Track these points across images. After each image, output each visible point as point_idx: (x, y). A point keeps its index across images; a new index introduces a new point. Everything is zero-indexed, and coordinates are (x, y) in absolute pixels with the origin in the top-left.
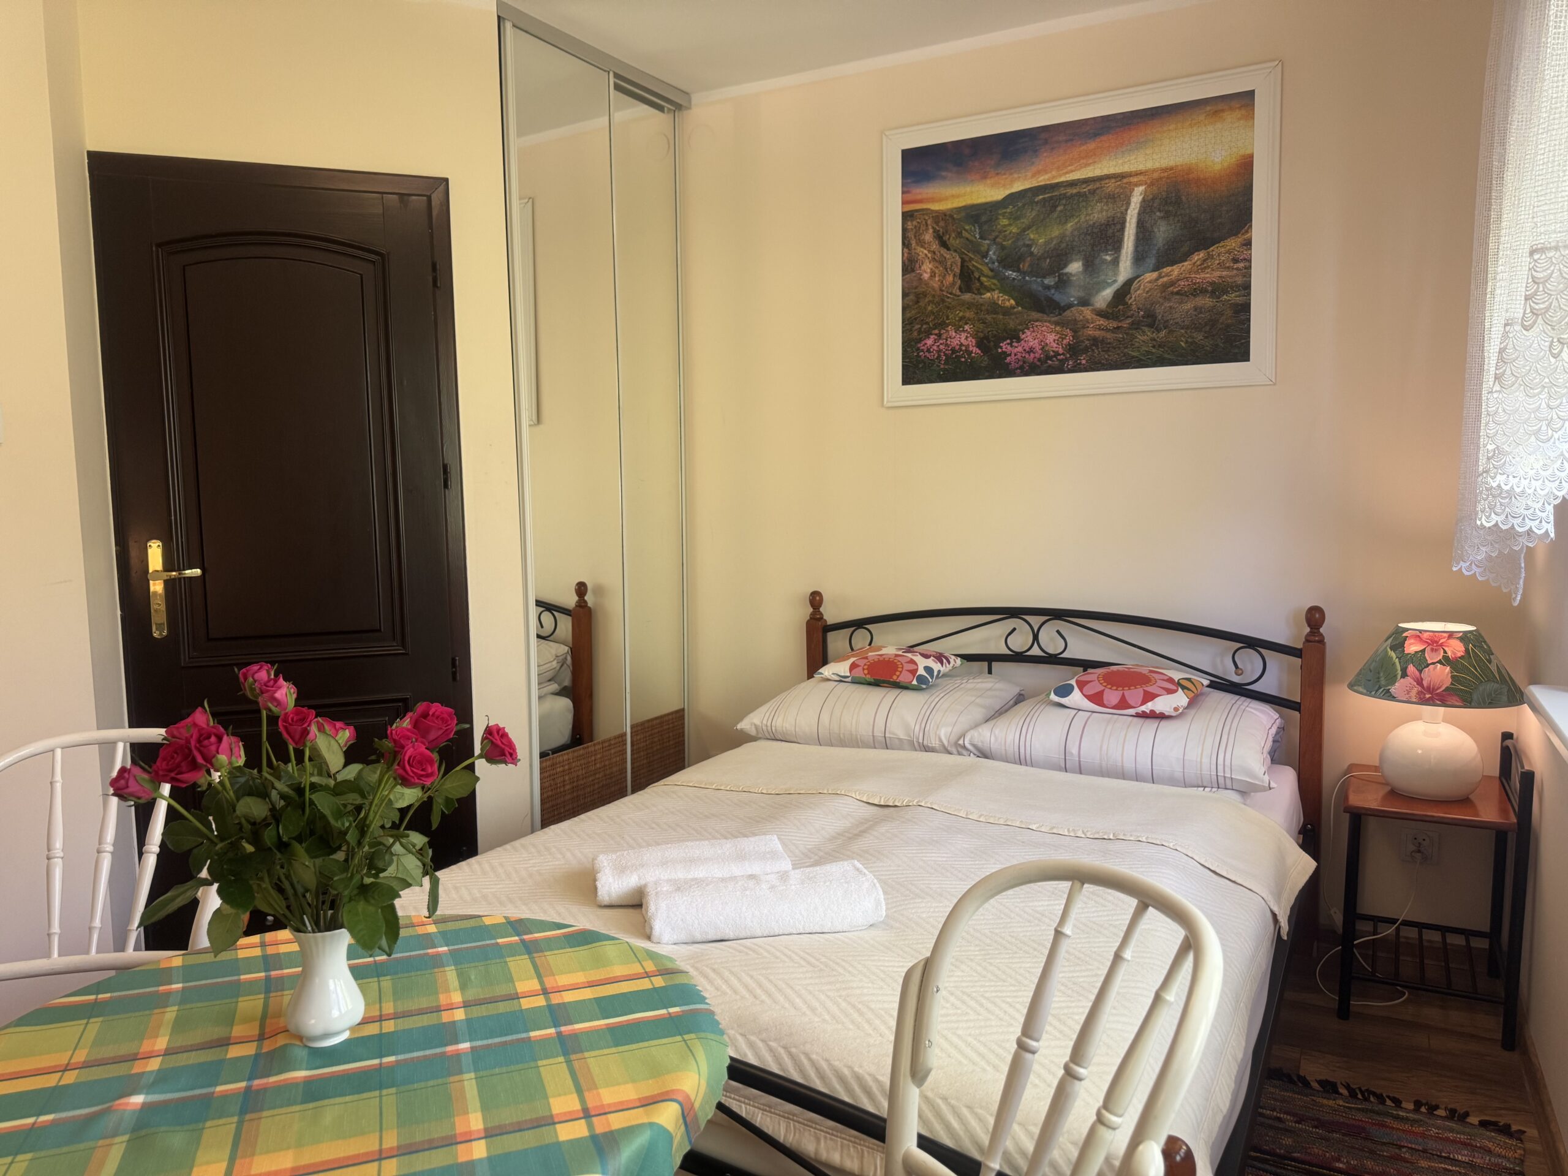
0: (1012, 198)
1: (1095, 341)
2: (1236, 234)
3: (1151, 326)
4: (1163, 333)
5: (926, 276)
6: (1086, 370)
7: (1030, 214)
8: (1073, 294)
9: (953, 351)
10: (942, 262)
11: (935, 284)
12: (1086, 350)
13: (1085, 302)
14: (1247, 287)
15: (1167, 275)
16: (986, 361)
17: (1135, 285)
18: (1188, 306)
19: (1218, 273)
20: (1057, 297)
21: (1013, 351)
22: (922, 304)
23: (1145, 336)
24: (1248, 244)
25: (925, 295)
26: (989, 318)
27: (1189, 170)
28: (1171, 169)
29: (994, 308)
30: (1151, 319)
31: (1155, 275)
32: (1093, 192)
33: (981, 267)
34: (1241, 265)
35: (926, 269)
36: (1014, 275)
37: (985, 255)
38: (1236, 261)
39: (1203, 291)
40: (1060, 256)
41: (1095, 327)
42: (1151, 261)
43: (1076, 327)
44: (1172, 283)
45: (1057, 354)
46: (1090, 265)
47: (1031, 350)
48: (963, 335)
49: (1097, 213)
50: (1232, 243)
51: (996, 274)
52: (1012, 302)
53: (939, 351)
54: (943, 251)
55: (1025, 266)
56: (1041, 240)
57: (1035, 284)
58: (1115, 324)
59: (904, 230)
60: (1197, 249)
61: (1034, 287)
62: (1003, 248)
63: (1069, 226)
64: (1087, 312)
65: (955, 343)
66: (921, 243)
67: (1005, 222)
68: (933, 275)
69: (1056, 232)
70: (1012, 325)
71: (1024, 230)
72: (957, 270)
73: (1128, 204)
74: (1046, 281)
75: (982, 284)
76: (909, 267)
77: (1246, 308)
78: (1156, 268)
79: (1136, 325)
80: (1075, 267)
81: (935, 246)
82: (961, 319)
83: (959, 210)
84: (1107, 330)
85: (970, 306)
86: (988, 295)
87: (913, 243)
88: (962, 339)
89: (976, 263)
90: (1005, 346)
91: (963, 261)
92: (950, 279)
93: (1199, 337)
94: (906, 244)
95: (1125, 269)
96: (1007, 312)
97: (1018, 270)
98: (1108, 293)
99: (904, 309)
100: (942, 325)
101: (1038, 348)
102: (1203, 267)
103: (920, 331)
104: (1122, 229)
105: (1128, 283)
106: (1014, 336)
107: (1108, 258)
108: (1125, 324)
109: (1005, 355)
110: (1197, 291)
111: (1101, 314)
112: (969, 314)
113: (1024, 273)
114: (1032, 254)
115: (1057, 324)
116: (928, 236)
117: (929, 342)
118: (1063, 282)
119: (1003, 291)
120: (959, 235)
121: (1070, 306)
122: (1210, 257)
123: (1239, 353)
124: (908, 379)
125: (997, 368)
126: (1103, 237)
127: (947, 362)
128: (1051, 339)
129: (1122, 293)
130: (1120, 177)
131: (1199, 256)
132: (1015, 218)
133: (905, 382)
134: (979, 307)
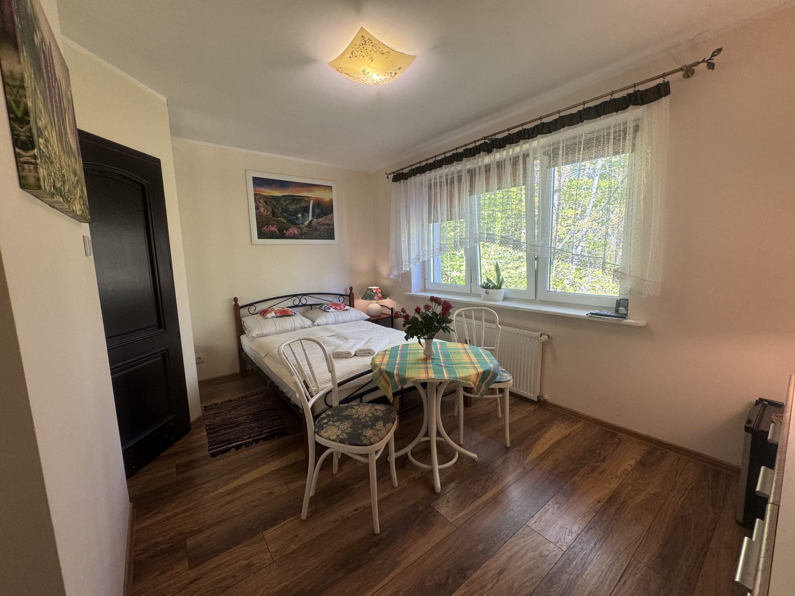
0: (283, 196)
1: (305, 232)
2: (331, 214)
4: (319, 232)
5: (262, 211)
6: (304, 239)
7: (288, 201)
8: (300, 222)
9: (271, 231)
10: (266, 208)
11: (265, 213)
12: (303, 235)
13: (302, 224)
14: (333, 225)
15: (319, 220)
16: (280, 235)
18: (323, 227)
19: (328, 222)
20: (296, 221)
21: (287, 233)
22: (262, 218)
23: (315, 233)
24: (333, 216)
25: (262, 216)
26: (280, 224)
27: (322, 199)
28: (318, 198)
29: (281, 222)
30: (316, 230)
32: (302, 199)
33: (278, 212)
34: (332, 221)
35: (262, 209)
37: (278, 209)
38: (331, 219)
40: (296, 213)
41: (305, 229)
42: (315, 217)
43: (301, 229)
44: (320, 222)
45: (297, 235)
46: (303, 215)
47: (291, 233)
49: (304, 204)
50: (330, 216)
51: (281, 214)
52: (286, 221)
53: (267, 231)
54: (267, 206)
55: (288, 213)
56: (292, 207)
57: (291, 218)
58: (309, 229)
59: (255, 198)
61: (291, 219)
62: (282, 208)
63: (298, 206)
64: (303, 226)
65: (272, 229)
66: (260, 202)
67: (282, 202)
68: (264, 211)
69: (295, 207)
70: (286, 227)
71: (287, 205)
72: (271, 211)
73: (310, 204)
74: (294, 218)
75: (278, 216)
76: (257, 208)
77: (333, 229)
78: (316, 219)
79: (313, 230)
80: (300, 215)
81: (264, 204)
82: (273, 223)
83: (270, 196)
84: (307, 230)
85: (275, 221)
86: (280, 219)
87: (258, 202)
88: (274, 229)
89: (276, 210)
90: (285, 231)
91: (272, 209)
92: (269, 213)
93: (325, 234)
94: (256, 202)
95: (310, 218)
96: (285, 223)
97: (286, 214)
98: (307, 222)
99: (257, 219)
100: (268, 224)
101: (293, 233)
102: (325, 220)
103: (262, 225)
104: (309, 209)
105: (311, 221)
106: (287, 230)
107: (307, 215)
108: (311, 230)
109: (285, 234)
110: (325, 225)
111: (306, 227)
112: (275, 223)
113: (288, 215)
114: (290, 211)
115: (297, 228)
116: (262, 201)
117: (265, 228)
118: (297, 218)
119: (283, 218)
120: (271, 203)
121: (299, 224)
122: (326, 218)
123: (333, 238)
124: (259, 237)
125: (283, 237)
126: (305, 210)
127: (270, 234)
128: (296, 231)
129: (310, 223)
130: (308, 197)
131: (324, 217)
132: (285, 201)
133: (259, 238)
134: (277, 221)
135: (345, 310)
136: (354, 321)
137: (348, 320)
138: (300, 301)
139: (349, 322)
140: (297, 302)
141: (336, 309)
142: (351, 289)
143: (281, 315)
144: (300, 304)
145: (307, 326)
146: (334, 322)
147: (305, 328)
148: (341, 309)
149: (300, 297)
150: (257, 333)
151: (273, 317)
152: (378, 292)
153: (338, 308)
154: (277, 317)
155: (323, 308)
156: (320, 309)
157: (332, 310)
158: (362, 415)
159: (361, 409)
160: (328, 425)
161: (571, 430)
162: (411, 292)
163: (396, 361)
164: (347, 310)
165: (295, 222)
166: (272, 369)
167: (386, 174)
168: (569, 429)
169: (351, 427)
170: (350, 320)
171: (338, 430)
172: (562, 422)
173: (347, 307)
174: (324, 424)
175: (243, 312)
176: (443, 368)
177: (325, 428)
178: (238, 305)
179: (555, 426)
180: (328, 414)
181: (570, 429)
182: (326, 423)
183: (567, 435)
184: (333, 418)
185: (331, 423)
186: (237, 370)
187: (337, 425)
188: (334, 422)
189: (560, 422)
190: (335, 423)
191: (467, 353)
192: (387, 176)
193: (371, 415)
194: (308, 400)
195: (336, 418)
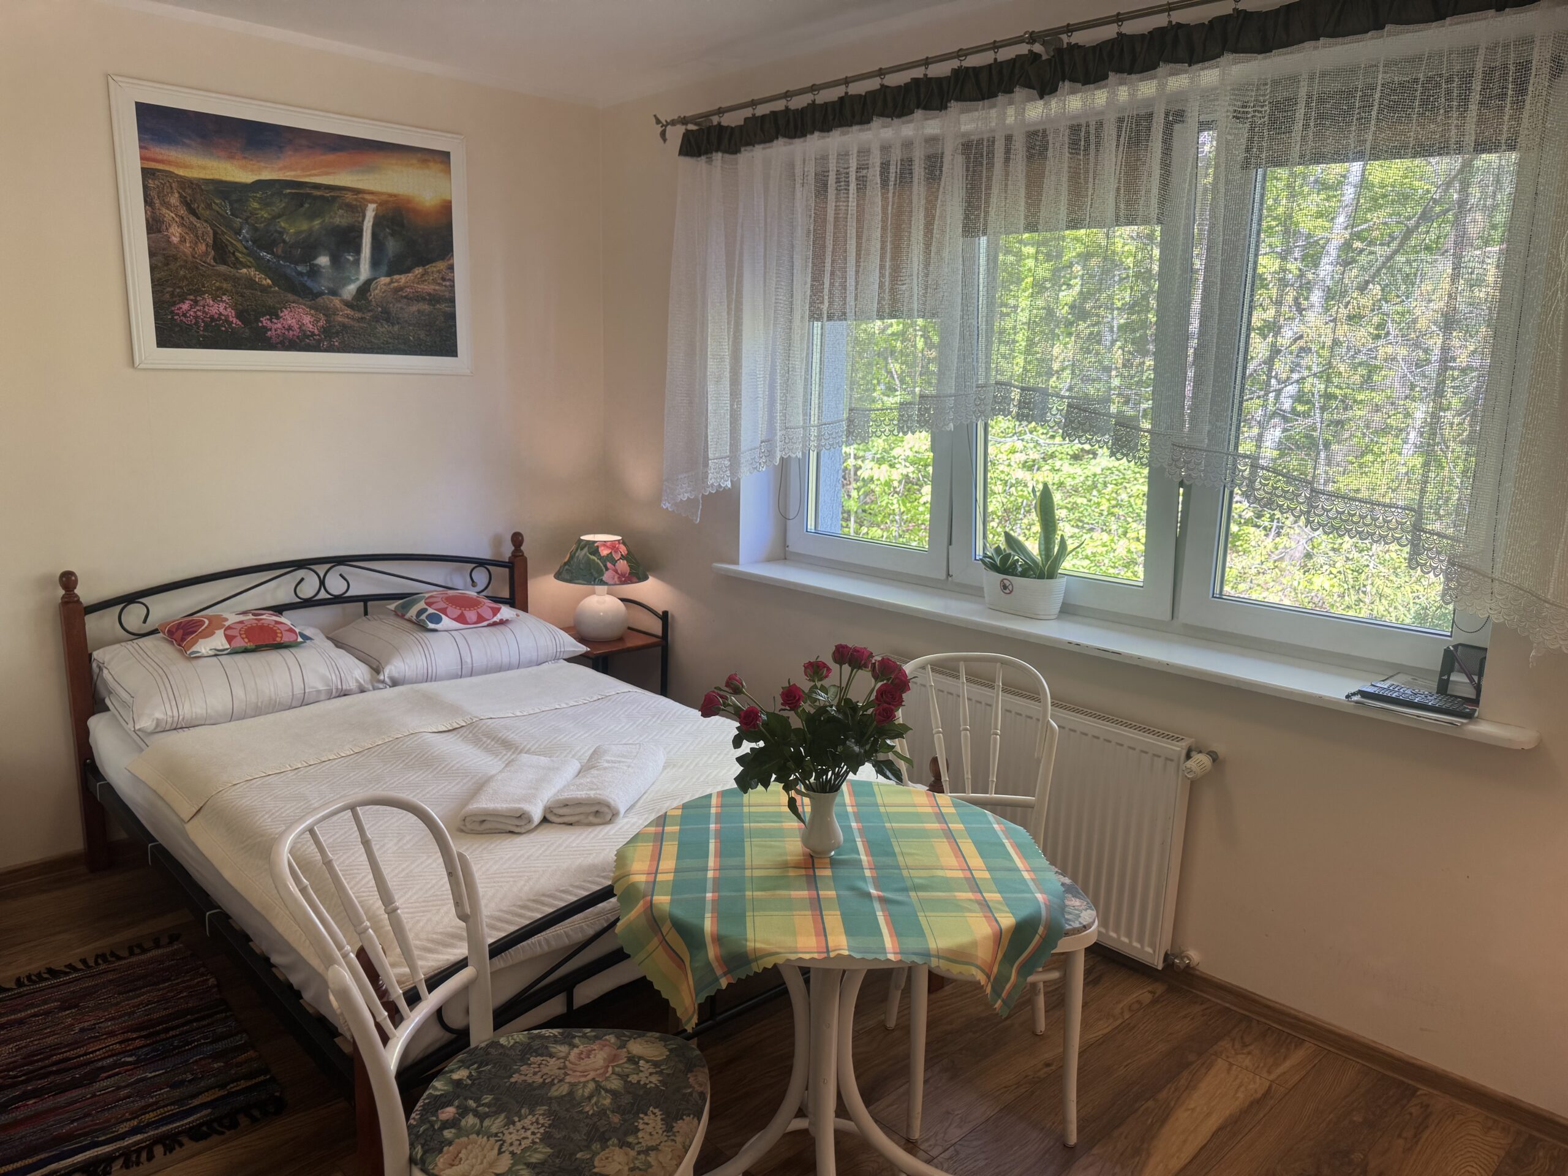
0: (260, 184)
1: (344, 326)
2: (443, 259)
3: (388, 320)
4: (396, 328)
5: (175, 240)
6: (338, 351)
7: (279, 205)
8: (324, 284)
9: (212, 318)
10: (192, 229)
11: (187, 248)
12: (337, 333)
13: (334, 293)
14: (452, 301)
15: (397, 281)
16: (247, 333)
17: (373, 285)
18: (414, 308)
19: (433, 287)
20: (309, 283)
21: (274, 327)
22: (172, 266)
23: (382, 329)
24: (451, 268)
25: (175, 258)
26: (247, 292)
27: (409, 200)
28: (395, 196)
29: (251, 283)
30: (387, 316)
31: (388, 279)
32: (334, 198)
33: (240, 242)
34: (448, 283)
35: (175, 233)
36: (269, 257)
37: (239, 232)
38: (444, 279)
39: (424, 299)
40: (308, 249)
41: (345, 314)
42: (384, 268)
43: (328, 312)
44: (401, 289)
45: (313, 334)
46: (336, 260)
47: (290, 328)
48: (222, 306)
49: (340, 218)
50: (441, 265)
51: (251, 253)
52: (269, 281)
53: (196, 317)
54: (193, 219)
55: (279, 250)
56: (294, 229)
57: (290, 269)
58: (358, 315)
59: (144, 186)
60: (417, 265)
61: (288, 271)
62: (256, 230)
63: (317, 223)
64: (336, 302)
65: (214, 310)
66: (168, 206)
67: (256, 205)
68: (183, 240)
69: (305, 226)
70: (270, 302)
71: (275, 218)
72: (210, 241)
73: (364, 217)
74: (299, 268)
75: (237, 259)
76: (154, 226)
77: (452, 317)
78: (389, 274)
79: (376, 319)
80: (323, 260)
81: (183, 211)
82: (219, 289)
83: (206, 181)
84: (353, 319)
85: (226, 278)
86: (244, 270)
87: (157, 202)
88: (221, 308)
89: (228, 237)
90: (265, 321)
91: (215, 234)
92: (202, 248)
93: (422, 335)
94: (148, 201)
95: (365, 271)
96: (264, 289)
97: (272, 253)
98: (351, 289)
99: (153, 269)
100: (198, 292)
101: (296, 327)
102: (422, 279)
103: (172, 294)
104: (360, 236)
105: (368, 283)
106: (274, 314)
107: (351, 258)
108: (368, 315)
109: (266, 329)
110: (419, 298)
111: (347, 304)
112: (227, 286)
113: (279, 257)
114: (284, 241)
115: (311, 308)
116: (174, 200)
117: (185, 306)
118: (314, 272)
119: (259, 268)
120: (210, 208)
121: (321, 294)
122: (426, 273)
123: (450, 350)
124: (162, 342)
125: (259, 341)
126: (349, 239)
127: (206, 329)
128: (307, 320)
129: (364, 290)
130: (357, 191)
131: (418, 271)
132: (266, 204)
133: (160, 344)
134: (236, 280)
135: (495, 624)
136: (530, 664)
137: (506, 660)
138: (322, 583)
139: (509, 668)
140: (309, 588)
141: (461, 619)
142: (517, 539)
143: (250, 645)
144: (323, 595)
145: (353, 685)
146: (455, 667)
147: (345, 694)
148: (480, 619)
149: (321, 569)
150: (159, 715)
151: (218, 654)
152: (617, 557)
153: (471, 615)
154: (235, 652)
155: (412, 613)
156: (402, 616)
157: (446, 622)
158: (585, 1084)
159: (580, 1057)
160: (461, 1132)
161: (1272, 1077)
162: (736, 562)
163: (706, 869)
164: (502, 622)
165: (304, 285)
166: (227, 874)
167: (658, 121)
168: (1265, 1075)
169: (546, 1138)
170: (515, 660)
171: (500, 1153)
172: (1245, 1045)
173: (506, 612)
174: (446, 1125)
175: (96, 625)
176: (877, 906)
177: (450, 1143)
178: (78, 602)
179: (1220, 1064)
180: (458, 1083)
181: (1269, 1072)
182: (453, 1123)
183: (1259, 1095)
184: (477, 1100)
185: (470, 1120)
186: (75, 842)
187: (494, 1130)
188: (482, 1117)
189: (1237, 1045)
190: (487, 1123)
191: (949, 835)
192: (659, 129)
193: (615, 1084)
194: (385, 1039)
195: (488, 1099)
